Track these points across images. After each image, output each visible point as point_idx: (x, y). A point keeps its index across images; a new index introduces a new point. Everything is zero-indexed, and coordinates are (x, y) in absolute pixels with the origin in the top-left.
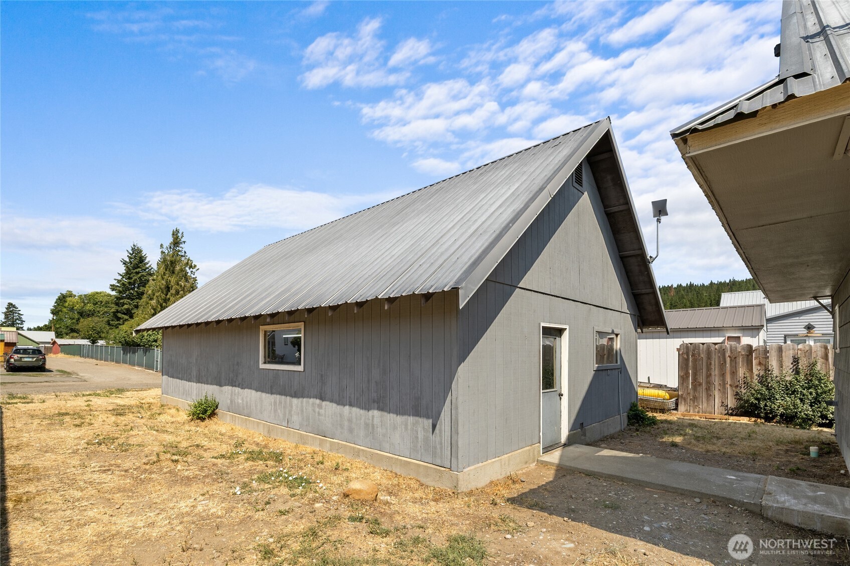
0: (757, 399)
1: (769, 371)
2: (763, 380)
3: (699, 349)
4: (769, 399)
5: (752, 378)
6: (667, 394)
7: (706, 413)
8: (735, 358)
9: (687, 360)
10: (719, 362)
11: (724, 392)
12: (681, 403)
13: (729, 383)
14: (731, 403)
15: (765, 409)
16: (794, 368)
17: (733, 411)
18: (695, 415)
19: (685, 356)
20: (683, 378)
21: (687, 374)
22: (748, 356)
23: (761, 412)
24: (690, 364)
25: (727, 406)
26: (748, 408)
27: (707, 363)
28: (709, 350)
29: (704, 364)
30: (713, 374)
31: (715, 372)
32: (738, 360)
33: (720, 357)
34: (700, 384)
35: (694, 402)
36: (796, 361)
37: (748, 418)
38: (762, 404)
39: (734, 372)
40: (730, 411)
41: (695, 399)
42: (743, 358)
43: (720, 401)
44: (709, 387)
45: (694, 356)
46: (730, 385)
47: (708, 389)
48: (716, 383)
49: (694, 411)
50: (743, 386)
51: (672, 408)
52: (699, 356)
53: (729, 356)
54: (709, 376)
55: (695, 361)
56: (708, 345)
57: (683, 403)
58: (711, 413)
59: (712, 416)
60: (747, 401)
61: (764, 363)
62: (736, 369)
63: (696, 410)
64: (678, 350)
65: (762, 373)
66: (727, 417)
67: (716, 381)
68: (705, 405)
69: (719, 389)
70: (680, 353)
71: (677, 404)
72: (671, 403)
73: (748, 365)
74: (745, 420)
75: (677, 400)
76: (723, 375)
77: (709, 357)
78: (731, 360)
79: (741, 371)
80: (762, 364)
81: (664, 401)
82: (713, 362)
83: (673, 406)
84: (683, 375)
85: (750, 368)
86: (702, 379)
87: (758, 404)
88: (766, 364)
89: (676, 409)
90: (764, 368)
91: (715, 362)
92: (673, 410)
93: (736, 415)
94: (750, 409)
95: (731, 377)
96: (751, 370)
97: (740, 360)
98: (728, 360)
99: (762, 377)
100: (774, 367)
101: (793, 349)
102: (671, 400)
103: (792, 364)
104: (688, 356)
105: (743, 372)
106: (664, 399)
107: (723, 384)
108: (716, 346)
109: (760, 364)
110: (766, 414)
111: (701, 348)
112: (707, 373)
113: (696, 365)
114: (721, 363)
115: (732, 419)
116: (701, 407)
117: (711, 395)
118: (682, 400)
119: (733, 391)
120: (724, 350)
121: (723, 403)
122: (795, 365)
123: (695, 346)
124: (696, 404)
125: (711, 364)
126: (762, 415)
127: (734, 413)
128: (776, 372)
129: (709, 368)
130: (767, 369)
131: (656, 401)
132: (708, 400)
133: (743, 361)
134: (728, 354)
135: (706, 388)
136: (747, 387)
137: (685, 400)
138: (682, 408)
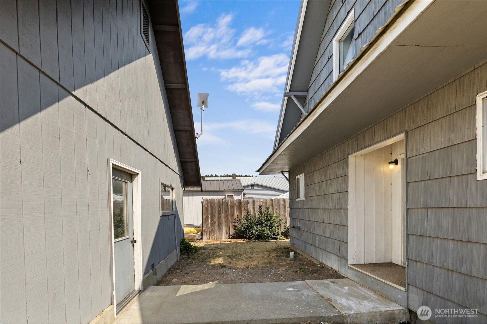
0: (244, 228)
1: (249, 213)
2: (247, 218)
3: (214, 202)
4: (251, 228)
5: (241, 217)
6: (196, 230)
7: (218, 239)
8: (233, 207)
9: (207, 209)
10: (225, 209)
11: (227, 226)
12: (204, 235)
13: (230, 221)
14: (232, 232)
15: (248, 234)
16: (260, 211)
17: (232, 236)
18: (213, 241)
19: (206, 206)
20: (205, 220)
21: (207, 217)
22: (239, 205)
23: (247, 235)
24: (209, 211)
25: (229, 234)
26: (240, 234)
27: (219, 210)
28: (219, 202)
29: (217, 211)
30: (222, 216)
31: (223, 215)
32: (234, 208)
33: (225, 206)
34: (215, 223)
35: (212, 233)
36: (260, 207)
37: (240, 239)
38: (247, 231)
39: (232, 215)
40: (231, 237)
41: (212, 231)
42: (237, 206)
43: (226, 231)
44: (220, 224)
45: (211, 206)
46: (231, 222)
47: (219, 225)
48: (224, 222)
49: (212, 239)
50: (237, 222)
51: (199, 238)
52: (214, 206)
53: (230, 206)
54: (220, 217)
55: (212, 209)
56: (219, 200)
57: (206, 234)
58: (221, 239)
59: (222, 240)
60: (240, 230)
61: (247, 209)
62: (233, 213)
63: (213, 238)
64: (202, 203)
65: (245, 214)
66: (230, 240)
67: (224, 221)
68: (218, 234)
69: (225, 225)
70: (204, 204)
71: (202, 236)
72: (198, 236)
73: (239, 210)
74: (239, 241)
75: (202, 233)
76: (227, 217)
77: (219, 207)
78: (231, 208)
79: (236, 213)
80: (246, 210)
81: (195, 234)
82: (222, 210)
83: (199, 237)
84: (205, 218)
85: (240, 212)
86: (216, 219)
87: (246, 231)
88: (248, 210)
89: (201, 239)
90: (246, 211)
91: (223, 209)
92: (200, 239)
93: (234, 238)
94: (241, 234)
95: (231, 217)
96: (241, 213)
97: (235, 208)
98: (229, 208)
99: (246, 216)
100: (251, 211)
101: (259, 201)
102: (198, 234)
103: (259, 209)
104: (208, 206)
105: (237, 215)
106: (194, 233)
107: (227, 222)
108: (223, 200)
109: (245, 209)
110: (249, 236)
111: (215, 202)
112: (219, 216)
113: (213, 212)
114: (226, 210)
115: (233, 241)
116: (216, 236)
117: (221, 228)
118: (205, 233)
119: (232, 225)
120: (227, 202)
121: (227, 232)
122: (260, 210)
123: (212, 200)
124: (213, 234)
125: (220, 210)
126: (248, 237)
127: (233, 237)
128: (252, 214)
129: (219, 213)
130: (248, 212)
131: (189, 235)
132: (219, 231)
133: (237, 208)
134: (229, 204)
135: (218, 225)
136: (239, 222)
137: (206, 232)
138: (205, 237)
